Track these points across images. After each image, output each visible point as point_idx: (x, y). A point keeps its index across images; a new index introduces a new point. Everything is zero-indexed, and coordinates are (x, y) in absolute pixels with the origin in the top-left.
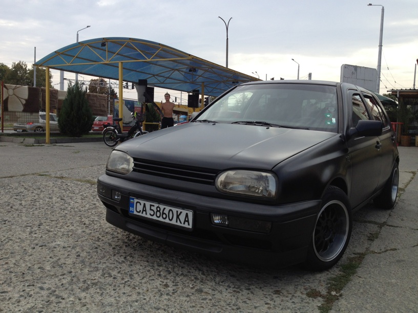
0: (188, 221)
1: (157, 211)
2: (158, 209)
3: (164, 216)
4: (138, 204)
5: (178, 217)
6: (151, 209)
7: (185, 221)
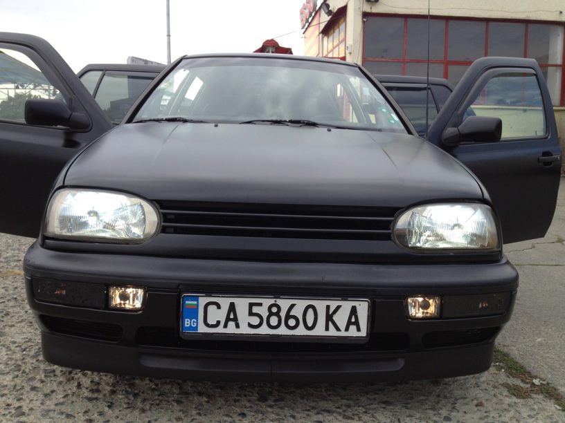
0: (357, 323)
1: (271, 314)
2: (274, 310)
3: (292, 322)
4: (212, 309)
5: (329, 318)
6: (251, 314)
7: (349, 323)
